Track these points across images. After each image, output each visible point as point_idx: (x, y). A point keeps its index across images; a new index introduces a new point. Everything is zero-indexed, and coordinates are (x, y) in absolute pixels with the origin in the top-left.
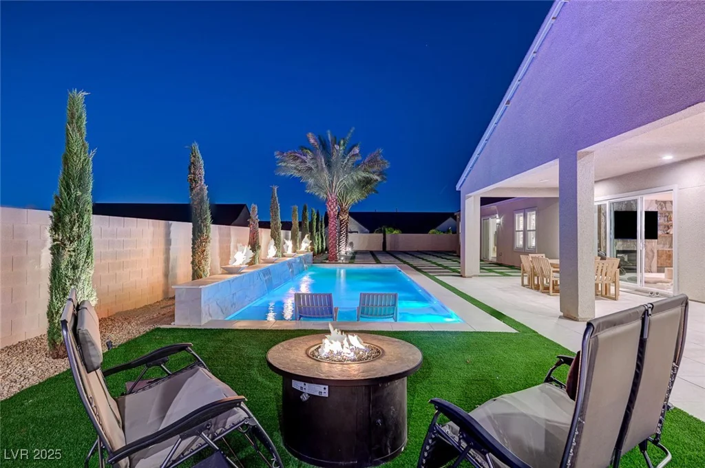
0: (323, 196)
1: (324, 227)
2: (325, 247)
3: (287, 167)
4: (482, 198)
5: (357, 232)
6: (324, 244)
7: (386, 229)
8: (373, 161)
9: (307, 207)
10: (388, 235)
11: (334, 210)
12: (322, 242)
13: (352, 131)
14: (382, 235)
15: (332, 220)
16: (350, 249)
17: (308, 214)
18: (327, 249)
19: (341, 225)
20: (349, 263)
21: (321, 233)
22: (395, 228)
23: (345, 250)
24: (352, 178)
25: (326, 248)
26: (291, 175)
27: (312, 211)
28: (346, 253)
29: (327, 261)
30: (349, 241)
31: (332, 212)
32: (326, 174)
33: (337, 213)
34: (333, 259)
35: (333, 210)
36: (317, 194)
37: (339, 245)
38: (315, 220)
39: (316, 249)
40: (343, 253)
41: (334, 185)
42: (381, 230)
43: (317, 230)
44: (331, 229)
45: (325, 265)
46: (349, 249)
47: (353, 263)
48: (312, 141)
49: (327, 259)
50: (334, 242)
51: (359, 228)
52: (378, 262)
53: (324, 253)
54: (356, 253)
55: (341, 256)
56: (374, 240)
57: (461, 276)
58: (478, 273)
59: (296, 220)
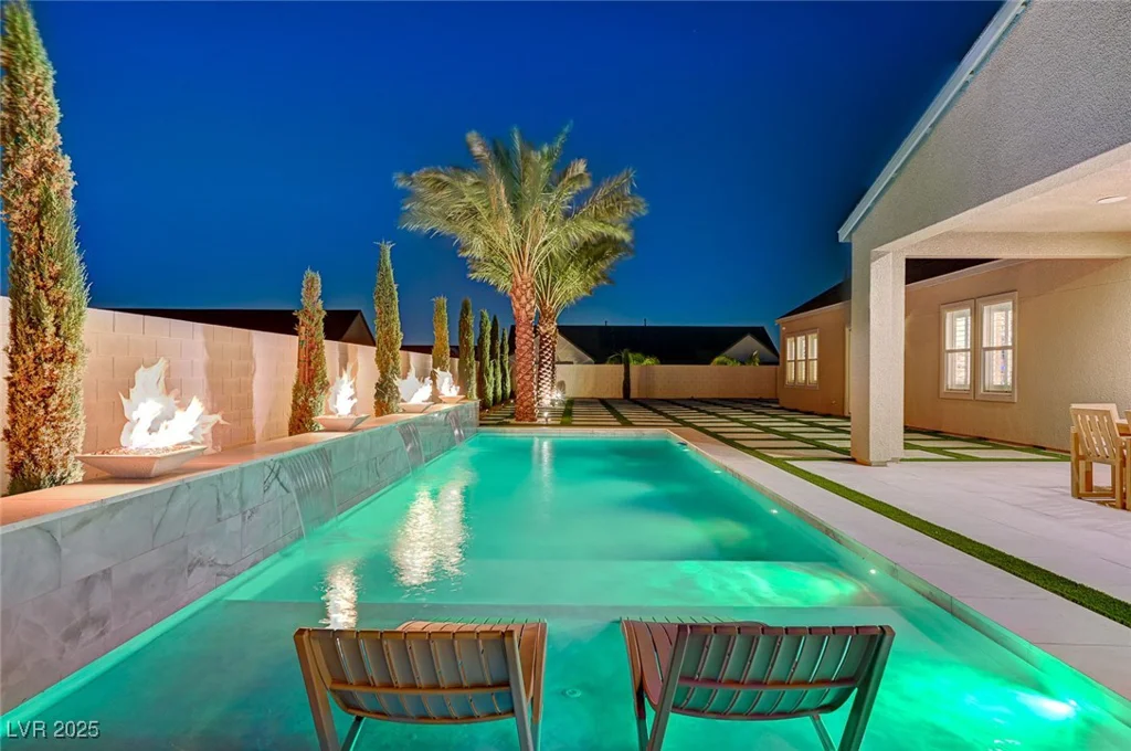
0: (504, 284)
1: (507, 350)
2: (509, 391)
3: (424, 212)
4: (908, 261)
5: (571, 363)
6: (508, 385)
7: (630, 355)
8: (616, 199)
9: (471, 306)
10: (634, 367)
11: (528, 307)
12: (504, 380)
13: (566, 130)
14: (622, 366)
15: (523, 329)
16: (559, 395)
17: (471, 320)
18: (513, 395)
19: (542, 344)
20: (563, 424)
21: (501, 363)
22: (647, 354)
23: (550, 397)
24: (568, 236)
25: (512, 392)
26: (432, 231)
27: (482, 316)
28: (552, 403)
29: (513, 421)
30: (557, 380)
31: (523, 313)
32: (508, 223)
33: (533, 314)
34: (526, 416)
35: (525, 308)
36: (492, 282)
37: (539, 387)
38: (488, 335)
39: (491, 395)
40: (546, 402)
41: (527, 252)
42: (620, 357)
43: (493, 355)
44: (521, 350)
45: (508, 429)
46: (557, 395)
47: (569, 425)
48: (477, 149)
49: (512, 416)
50: (527, 378)
51: (576, 355)
52: (627, 423)
53: (508, 403)
54: (571, 402)
55: (542, 409)
56: (604, 378)
57: (853, 460)
58: (901, 453)
59: (442, 329)
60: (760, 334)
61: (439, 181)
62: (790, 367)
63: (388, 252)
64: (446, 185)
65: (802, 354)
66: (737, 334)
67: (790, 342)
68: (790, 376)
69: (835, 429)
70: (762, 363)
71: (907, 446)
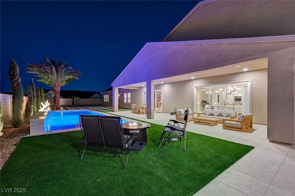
10: (75, 99)
14: (72, 99)
22: (77, 97)
32: (55, 75)
34: (58, 108)
35: (58, 89)
42: (71, 97)
52: (78, 109)
56: (68, 101)
57: (113, 111)
58: (118, 110)
59: (39, 93)
60: (99, 93)
61: (41, 66)
62: (105, 99)
63: (33, 80)
64: (42, 67)
65: (106, 98)
66: (95, 93)
67: (104, 96)
68: (105, 101)
69: (111, 108)
70: (99, 98)
71: (119, 110)
